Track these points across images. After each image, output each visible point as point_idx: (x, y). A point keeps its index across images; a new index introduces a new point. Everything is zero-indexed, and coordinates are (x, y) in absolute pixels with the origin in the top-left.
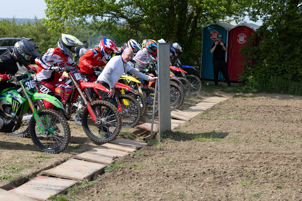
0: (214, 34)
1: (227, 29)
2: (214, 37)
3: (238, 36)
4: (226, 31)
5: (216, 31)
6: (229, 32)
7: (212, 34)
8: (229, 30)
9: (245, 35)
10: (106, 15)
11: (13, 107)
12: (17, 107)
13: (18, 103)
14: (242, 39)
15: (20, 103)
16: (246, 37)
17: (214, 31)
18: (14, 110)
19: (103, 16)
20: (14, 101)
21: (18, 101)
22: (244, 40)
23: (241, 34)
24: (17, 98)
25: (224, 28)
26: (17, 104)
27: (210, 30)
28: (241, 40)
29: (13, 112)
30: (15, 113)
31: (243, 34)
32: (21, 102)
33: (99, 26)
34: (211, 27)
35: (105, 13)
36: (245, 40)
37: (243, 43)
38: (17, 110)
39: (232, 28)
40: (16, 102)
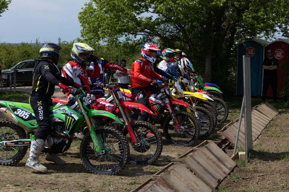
0: (250, 50)
1: (263, 45)
2: (250, 53)
3: (275, 52)
4: (263, 47)
5: (252, 47)
6: (265, 47)
7: (247, 51)
8: (266, 46)
9: (282, 51)
10: (140, 33)
11: (66, 124)
12: (72, 124)
13: (73, 120)
14: (280, 55)
15: (75, 120)
16: (283, 53)
17: (250, 47)
18: (68, 128)
19: (136, 34)
20: (68, 117)
21: (73, 118)
22: (281, 55)
23: (279, 50)
24: (72, 114)
25: (261, 44)
26: (71, 120)
27: (246, 46)
28: (278, 56)
29: (67, 130)
30: (68, 131)
31: (281, 50)
32: (76, 118)
33: (134, 45)
34: (246, 44)
35: (140, 31)
36: (283, 56)
37: (280, 58)
38: (71, 128)
39: (269, 44)
40: (71, 118)
